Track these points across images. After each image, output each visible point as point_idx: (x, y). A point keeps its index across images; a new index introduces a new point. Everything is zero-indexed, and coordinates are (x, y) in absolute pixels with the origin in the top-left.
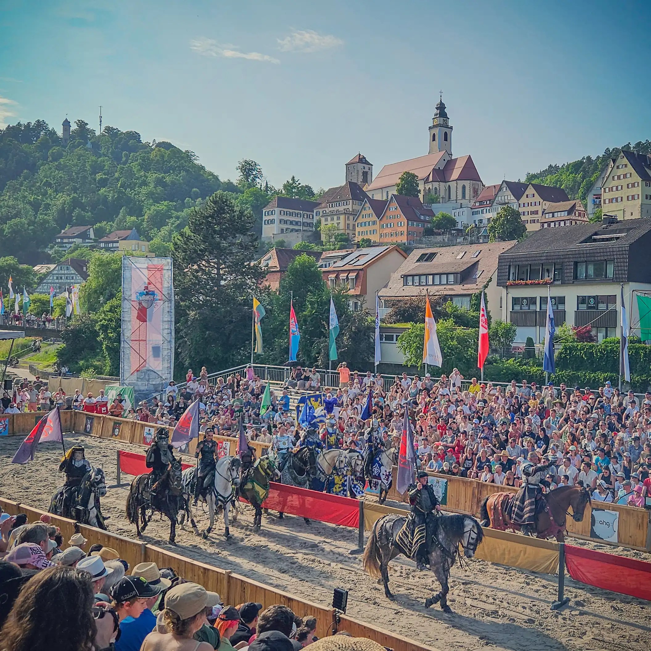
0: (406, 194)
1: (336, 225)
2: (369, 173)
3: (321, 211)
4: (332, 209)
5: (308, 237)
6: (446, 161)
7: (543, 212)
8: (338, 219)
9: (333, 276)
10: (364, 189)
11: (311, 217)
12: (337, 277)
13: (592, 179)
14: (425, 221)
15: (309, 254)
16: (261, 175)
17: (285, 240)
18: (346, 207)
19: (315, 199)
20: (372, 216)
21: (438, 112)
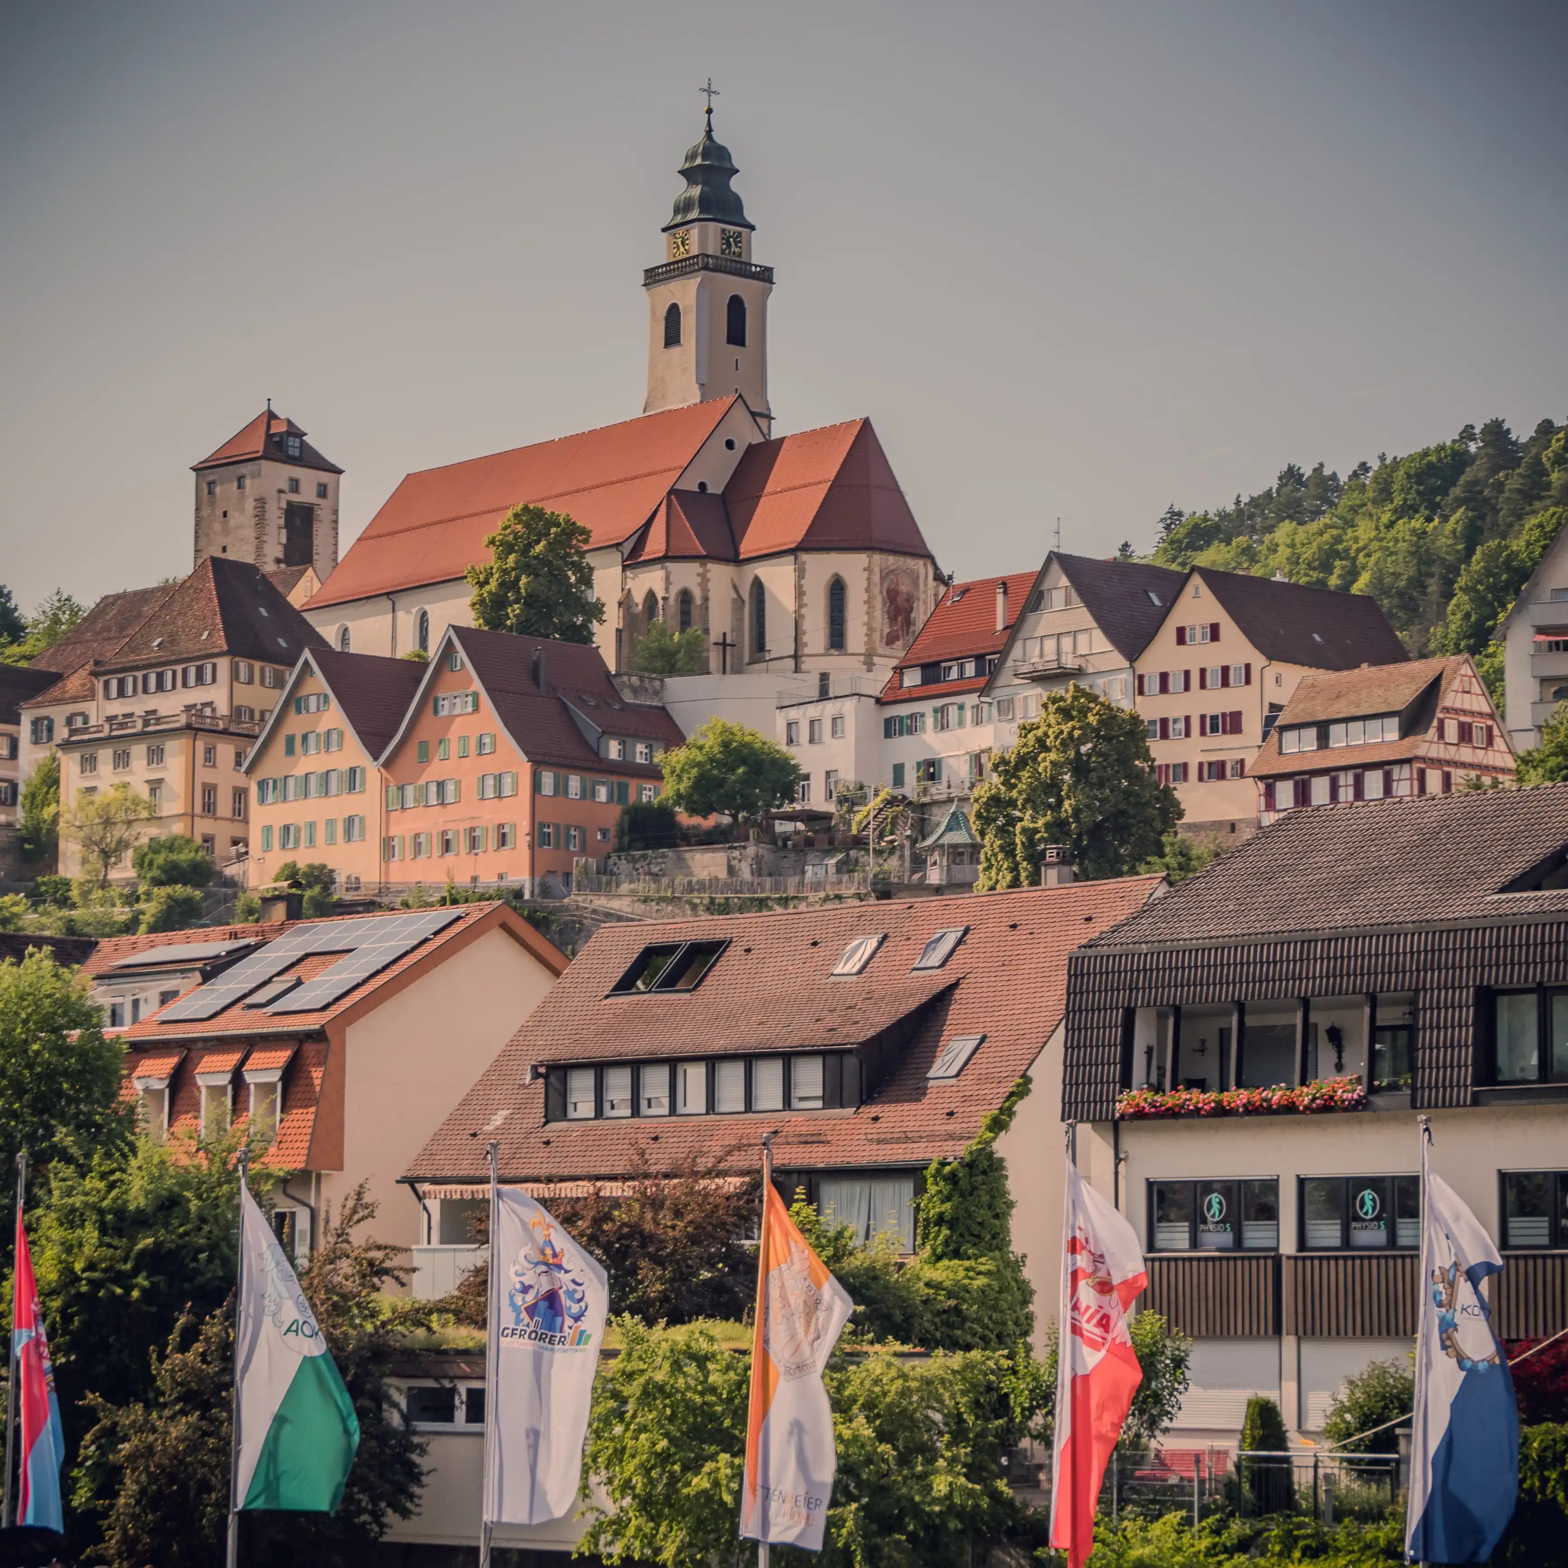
0: (524, 626)
1: (144, 792)
2: (323, 513)
3: (59, 714)
4: (117, 708)
6: (741, 449)
7: (1269, 722)
8: (155, 758)
9: (157, 1071)
10: (296, 599)
12: (181, 1075)
13: (1517, 544)
14: (626, 770)
18: (196, 696)
19: (26, 649)
20: (340, 745)
21: (695, 190)
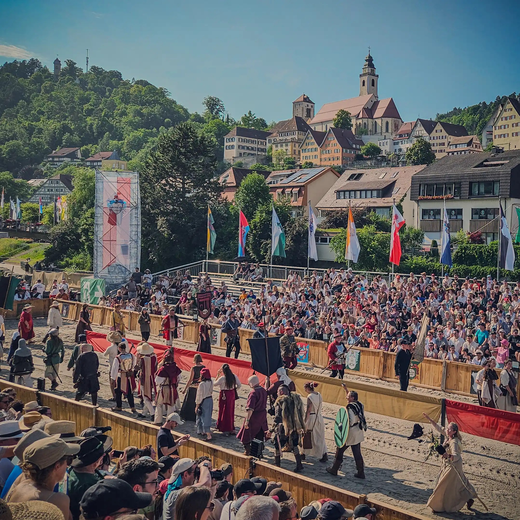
0: (341, 127)
1: (285, 151)
2: (312, 110)
3: (272, 139)
4: (281, 138)
5: (262, 160)
6: (373, 102)
7: (449, 144)
8: (287, 145)
9: (280, 191)
10: (308, 123)
11: (264, 144)
12: (283, 192)
13: (486, 120)
14: (356, 149)
15: (259, 172)
16: (224, 109)
17: (243, 162)
18: (293, 137)
19: (268, 129)
20: (314, 144)
21: (367, 63)
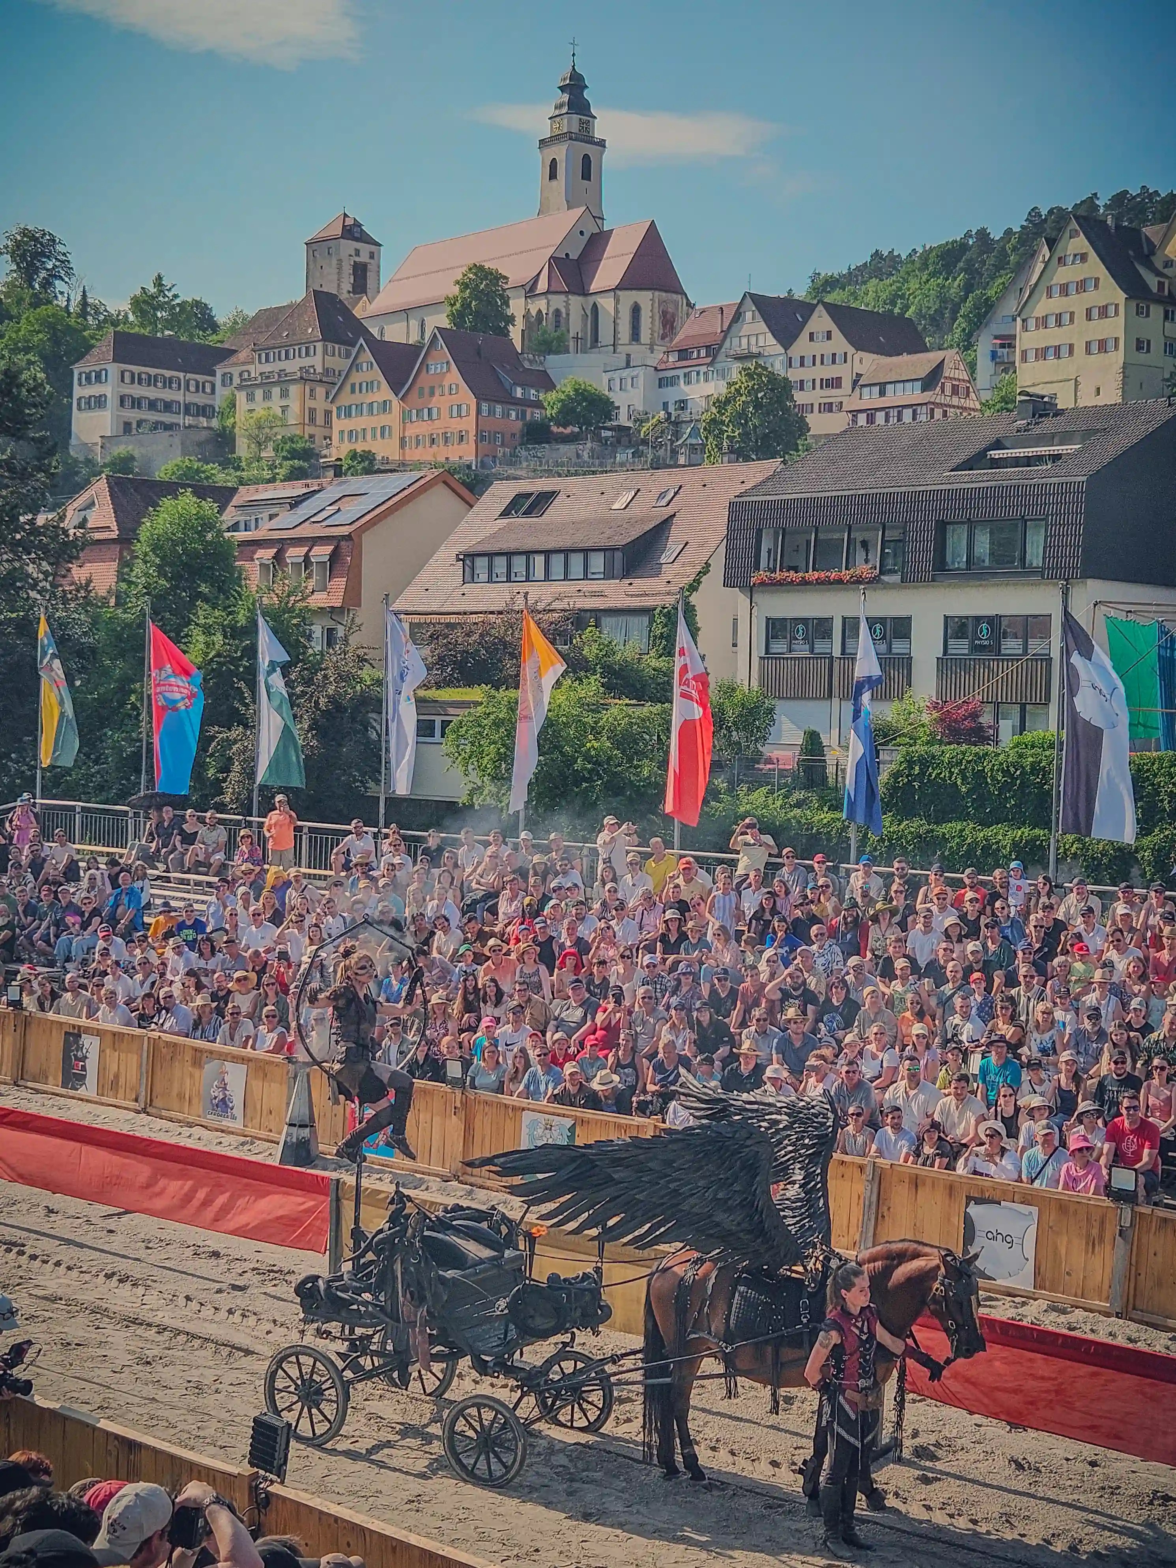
0: (474, 329)
1: (278, 412)
2: (372, 268)
3: (235, 371)
4: (267, 368)
5: (199, 444)
6: (587, 236)
7: (855, 383)
8: (284, 394)
9: (266, 554)
10: (357, 312)
11: (208, 390)
12: (278, 558)
13: (990, 293)
14: (525, 403)
15: (201, 492)
16: (69, 271)
17: (136, 454)
18: (307, 362)
19: (219, 337)
20: (378, 388)
21: (566, 97)
